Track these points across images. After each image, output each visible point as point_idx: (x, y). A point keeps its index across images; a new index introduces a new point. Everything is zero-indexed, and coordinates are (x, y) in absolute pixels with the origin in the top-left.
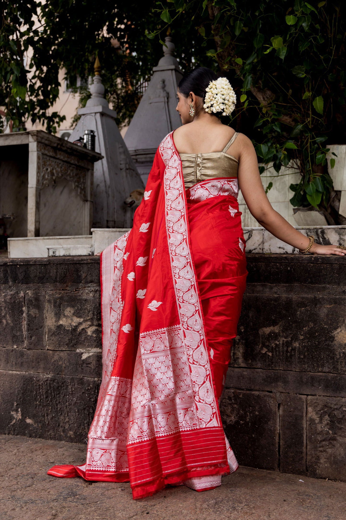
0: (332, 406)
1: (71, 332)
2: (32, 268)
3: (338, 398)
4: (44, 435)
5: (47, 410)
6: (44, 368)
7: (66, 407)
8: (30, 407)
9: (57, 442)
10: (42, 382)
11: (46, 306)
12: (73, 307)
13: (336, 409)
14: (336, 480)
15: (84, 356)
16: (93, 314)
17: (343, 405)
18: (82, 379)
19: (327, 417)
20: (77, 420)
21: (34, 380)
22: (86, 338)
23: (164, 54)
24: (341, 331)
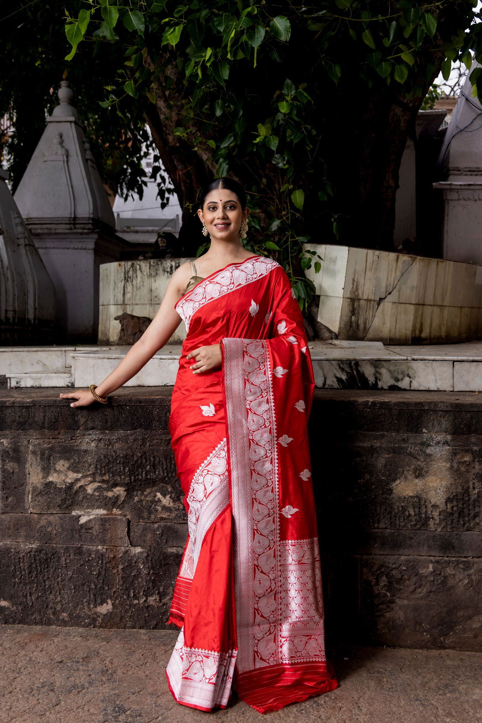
0: (390, 565)
1: (65, 491)
2: (9, 411)
3: (397, 557)
4: (26, 620)
5: (30, 588)
6: (26, 536)
7: (58, 583)
8: (6, 586)
9: (45, 628)
10: (23, 554)
11: (29, 459)
12: (68, 459)
13: (395, 568)
14: (395, 646)
15: (83, 520)
16: (96, 468)
17: (401, 564)
18: (79, 548)
19: (384, 578)
20: (72, 598)
21: (11, 552)
22: (85, 497)
23: (60, 101)
24: (400, 483)
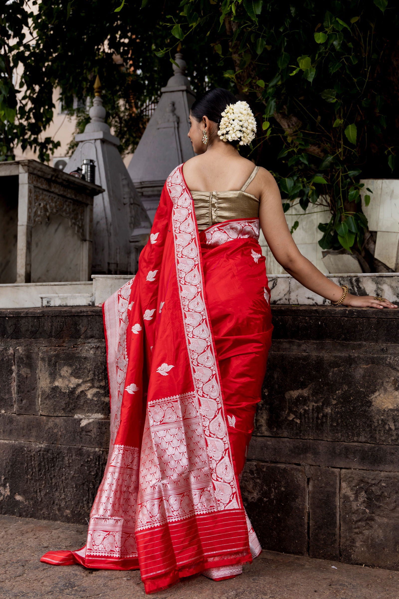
0: (370, 481)
1: (68, 395)
2: (23, 321)
3: (377, 472)
4: (37, 514)
5: (39, 485)
6: (36, 436)
7: (62, 481)
8: (20, 482)
9: (51, 522)
10: (34, 453)
11: (39, 365)
12: (71, 366)
13: (374, 484)
14: (374, 566)
15: (84, 423)
16: (94, 374)
17: (381, 480)
18: (80, 449)
19: (363, 493)
20: (74, 496)
21: (25, 450)
22: (85, 402)
23: (174, 73)
24: (379, 395)
